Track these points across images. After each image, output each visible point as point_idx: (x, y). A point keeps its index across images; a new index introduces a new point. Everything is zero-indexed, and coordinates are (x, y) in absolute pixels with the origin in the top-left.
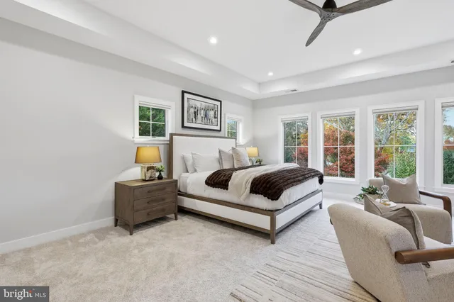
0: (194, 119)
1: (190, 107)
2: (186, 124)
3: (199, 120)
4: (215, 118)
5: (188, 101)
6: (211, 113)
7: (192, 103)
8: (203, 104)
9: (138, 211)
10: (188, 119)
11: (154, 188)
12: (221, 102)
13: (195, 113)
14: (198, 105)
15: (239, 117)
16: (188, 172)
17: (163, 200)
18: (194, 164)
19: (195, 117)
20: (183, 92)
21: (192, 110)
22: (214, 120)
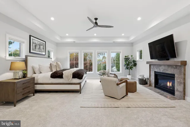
0: (35, 49)
1: (33, 43)
2: (31, 51)
3: (37, 50)
4: (43, 49)
5: (32, 40)
6: (42, 47)
7: (34, 41)
8: (39, 42)
9: (18, 94)
10: (32, 49)
11: (26, 82)
12: (45, 42)
13: (35, 46)
14: (37, 42)
15: (52, 49)
16: (35, 74)
17: (29, 87)
18: (39, 69)
19: (35, 48)
20: (30, 36)
21: (34, 45)
22: (43, 50)
